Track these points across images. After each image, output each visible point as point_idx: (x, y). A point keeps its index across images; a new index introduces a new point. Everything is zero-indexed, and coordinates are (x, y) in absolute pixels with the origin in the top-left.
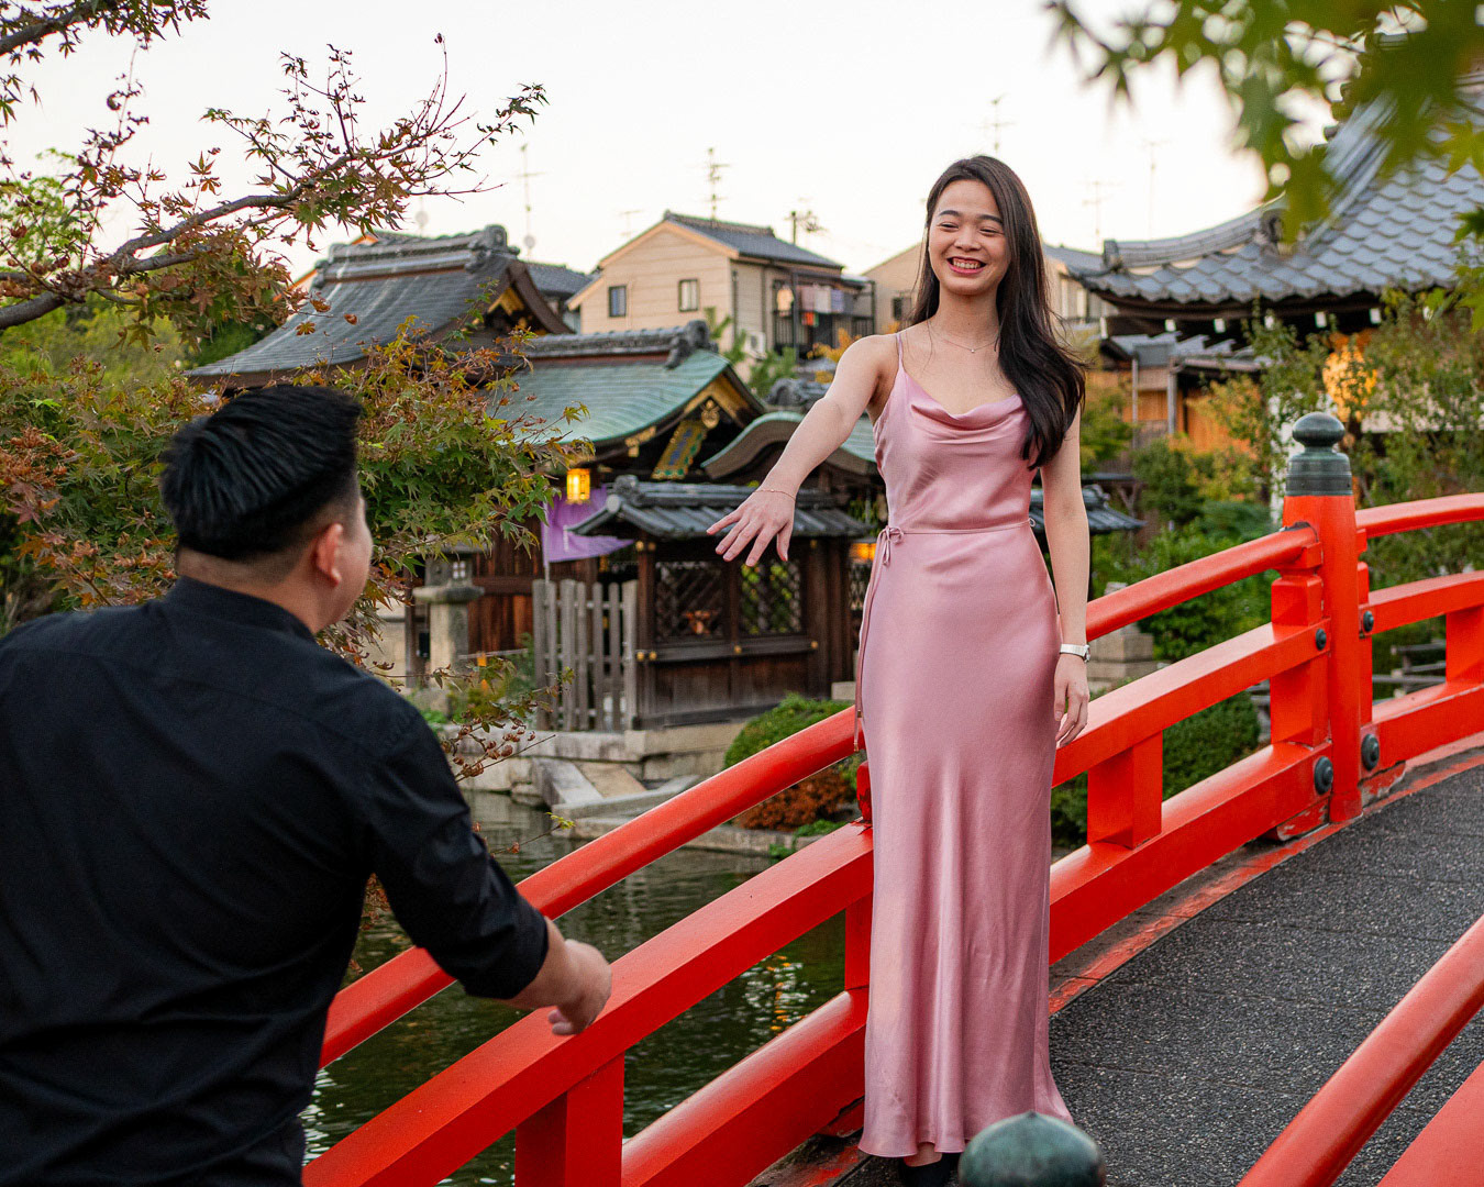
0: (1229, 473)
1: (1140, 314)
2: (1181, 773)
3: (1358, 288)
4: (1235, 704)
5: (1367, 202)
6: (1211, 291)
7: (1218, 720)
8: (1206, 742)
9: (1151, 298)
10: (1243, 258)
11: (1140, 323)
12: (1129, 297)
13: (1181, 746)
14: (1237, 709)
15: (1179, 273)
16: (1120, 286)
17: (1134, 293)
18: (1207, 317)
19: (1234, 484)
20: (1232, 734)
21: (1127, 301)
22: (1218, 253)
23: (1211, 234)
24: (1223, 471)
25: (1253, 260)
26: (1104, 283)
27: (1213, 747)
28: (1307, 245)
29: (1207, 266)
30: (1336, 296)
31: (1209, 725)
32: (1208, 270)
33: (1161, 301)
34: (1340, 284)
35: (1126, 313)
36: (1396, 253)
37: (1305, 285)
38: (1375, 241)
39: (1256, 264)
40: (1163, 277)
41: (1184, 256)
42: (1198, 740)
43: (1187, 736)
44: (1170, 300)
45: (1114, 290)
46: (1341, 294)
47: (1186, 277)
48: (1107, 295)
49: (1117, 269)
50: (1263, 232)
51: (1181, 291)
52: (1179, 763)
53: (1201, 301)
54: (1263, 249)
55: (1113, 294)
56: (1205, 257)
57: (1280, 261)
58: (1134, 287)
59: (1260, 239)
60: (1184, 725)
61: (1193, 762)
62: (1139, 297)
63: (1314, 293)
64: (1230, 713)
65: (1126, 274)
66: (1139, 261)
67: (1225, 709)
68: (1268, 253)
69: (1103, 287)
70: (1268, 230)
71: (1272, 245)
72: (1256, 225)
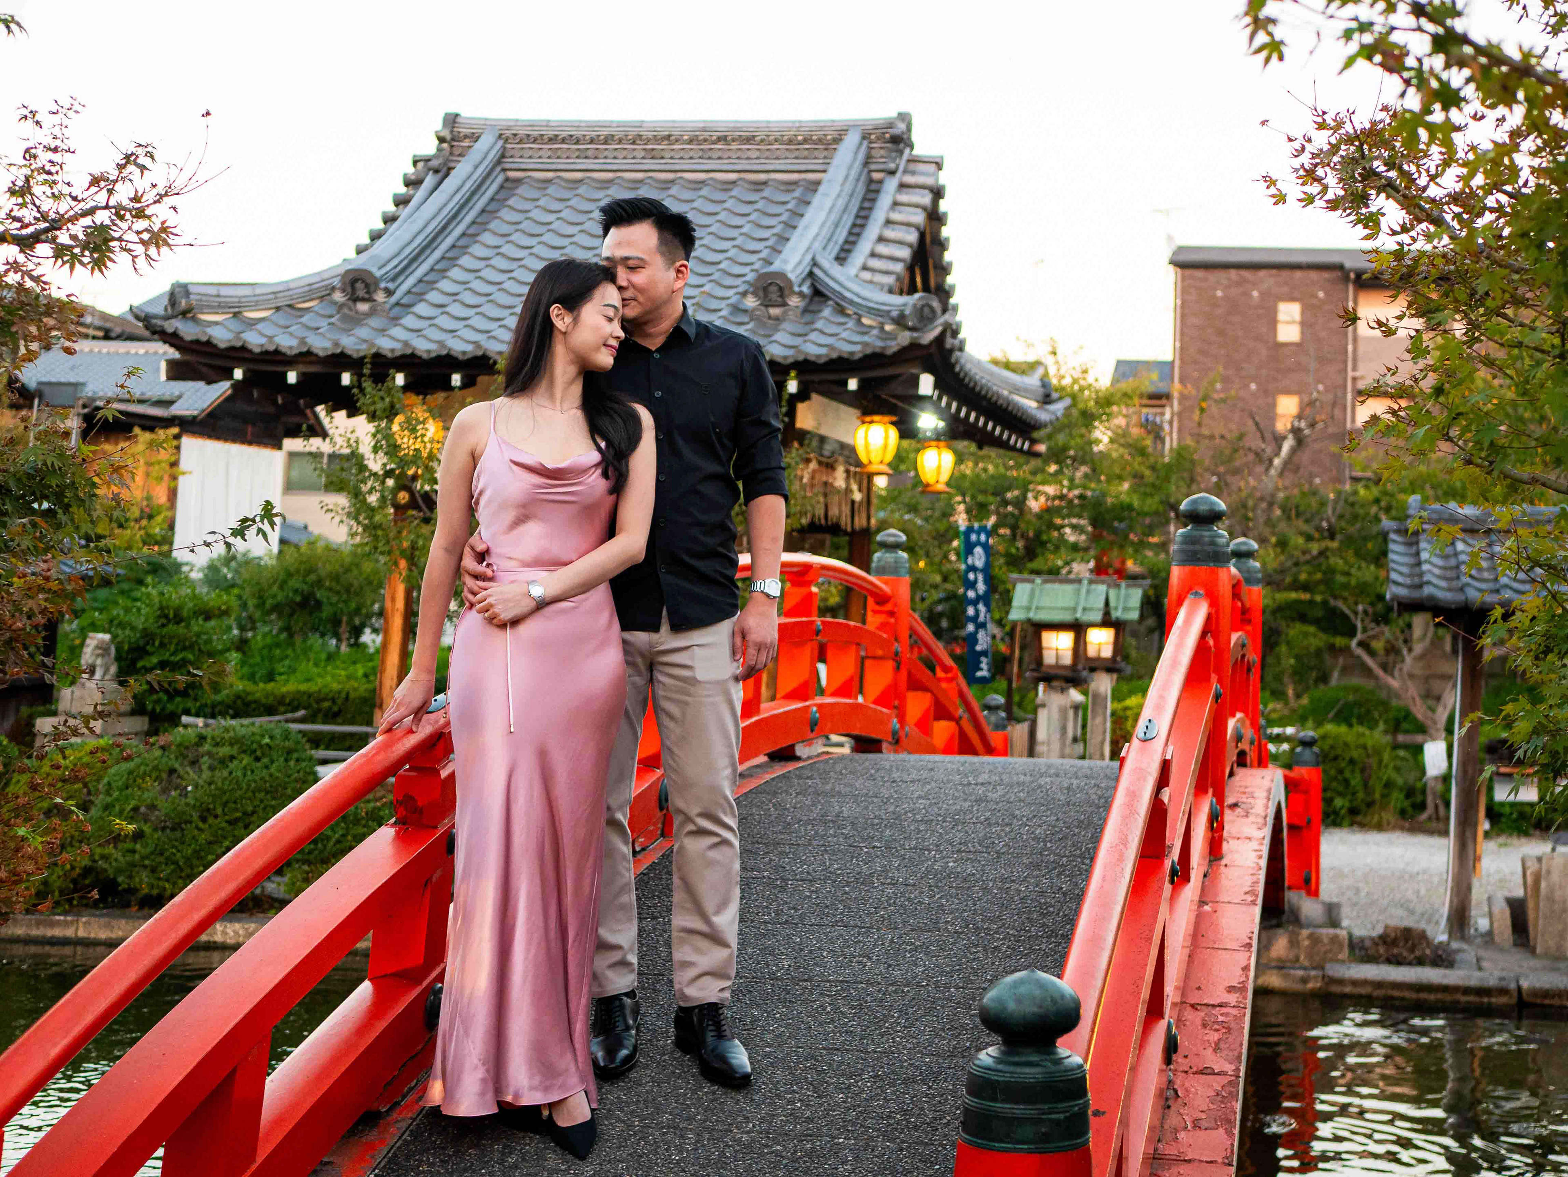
0: (144, 522)
1: (203, 360)
2: (241, 824)
3: (444, 352)
4: (295, 755)
5: (445, 270)
6: (287, 343)
7: (279, 771)
8: (267, 792)
9: (222, 346)
10: (317, 313)
11: (204, 370)
12: (197, 342)
13: (242, 798)
14: (298, 760)
15: (252, 324)
16: (188, 331)
17: (204, 339)
18: (280, 369)
19: (148, 535)
20: (293, 785)
21: (194, 347)
22: (290, 306)
23: (286, 288)
24: (137, 521)
25: (331, 316)
26: (170, 326)
27: (274, 798)
28: (388, 306)
29: (280, 319)
30: (420, 358)
31: (271, 775)
32: (282, 322)
33: (232, 349)
34: (424, 347)
35: (187, 358)
36: (478, 322)
37: (387, 345)
38: (456, 309)
39: (332, 320)
40: (235, 325)
41: (256, 305)
42: (260, 791)
43: (249, 786)
44: (243, 348)
45: (181, 334)
46: (425, 356)
47: (259, 326)
48: (172, 339)
49: (186, 314)
50: (343, 290)
51: (255, 340)
52: (238, 814)
53: (277, 352)
54: (341, 306)
55: (181, 339)
56: (278, 309)
57: (357, 320)
58: (205, 333)
59: (338, 297)
60: (245, 775)
61: (254, 812)
62: (209, 343)
63: (398, 354)
64: (292, 763)
65: (194, 319)
66: (209, 306)
67: (286, 760)
68: (346, 310)
69: (170, 330)
70: (349, 290)
71: (350, 303)
72: (336, 282)
